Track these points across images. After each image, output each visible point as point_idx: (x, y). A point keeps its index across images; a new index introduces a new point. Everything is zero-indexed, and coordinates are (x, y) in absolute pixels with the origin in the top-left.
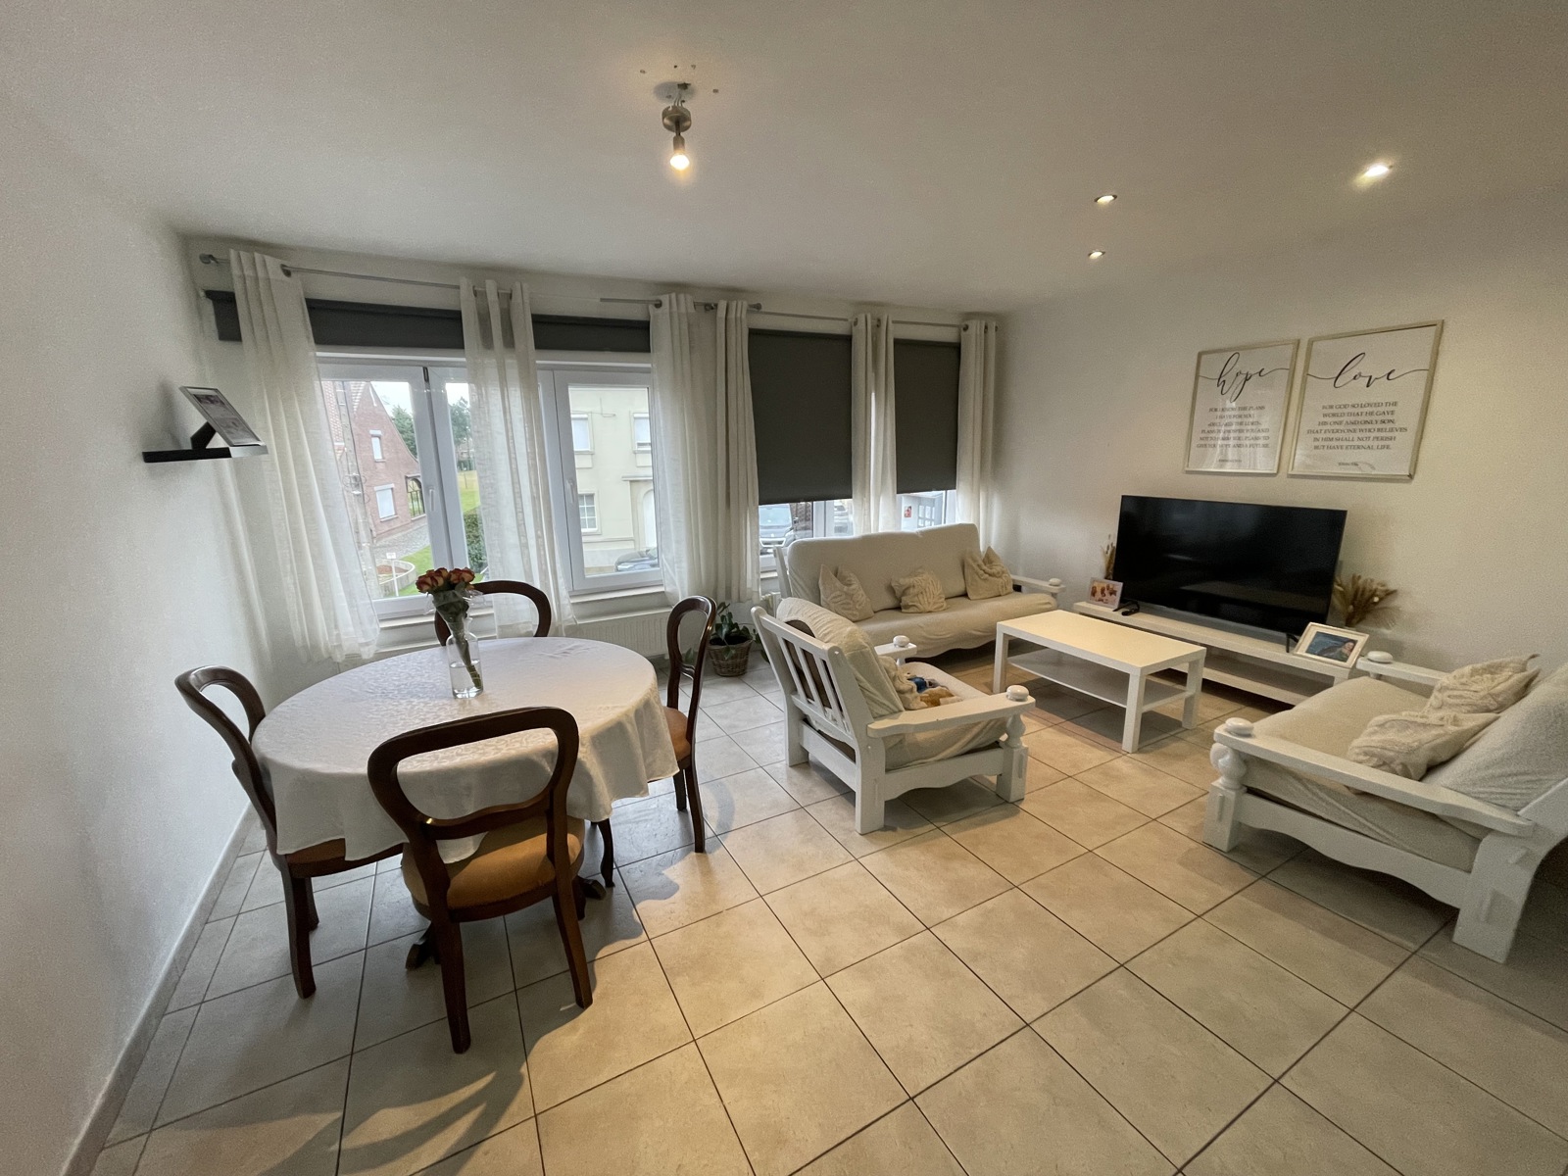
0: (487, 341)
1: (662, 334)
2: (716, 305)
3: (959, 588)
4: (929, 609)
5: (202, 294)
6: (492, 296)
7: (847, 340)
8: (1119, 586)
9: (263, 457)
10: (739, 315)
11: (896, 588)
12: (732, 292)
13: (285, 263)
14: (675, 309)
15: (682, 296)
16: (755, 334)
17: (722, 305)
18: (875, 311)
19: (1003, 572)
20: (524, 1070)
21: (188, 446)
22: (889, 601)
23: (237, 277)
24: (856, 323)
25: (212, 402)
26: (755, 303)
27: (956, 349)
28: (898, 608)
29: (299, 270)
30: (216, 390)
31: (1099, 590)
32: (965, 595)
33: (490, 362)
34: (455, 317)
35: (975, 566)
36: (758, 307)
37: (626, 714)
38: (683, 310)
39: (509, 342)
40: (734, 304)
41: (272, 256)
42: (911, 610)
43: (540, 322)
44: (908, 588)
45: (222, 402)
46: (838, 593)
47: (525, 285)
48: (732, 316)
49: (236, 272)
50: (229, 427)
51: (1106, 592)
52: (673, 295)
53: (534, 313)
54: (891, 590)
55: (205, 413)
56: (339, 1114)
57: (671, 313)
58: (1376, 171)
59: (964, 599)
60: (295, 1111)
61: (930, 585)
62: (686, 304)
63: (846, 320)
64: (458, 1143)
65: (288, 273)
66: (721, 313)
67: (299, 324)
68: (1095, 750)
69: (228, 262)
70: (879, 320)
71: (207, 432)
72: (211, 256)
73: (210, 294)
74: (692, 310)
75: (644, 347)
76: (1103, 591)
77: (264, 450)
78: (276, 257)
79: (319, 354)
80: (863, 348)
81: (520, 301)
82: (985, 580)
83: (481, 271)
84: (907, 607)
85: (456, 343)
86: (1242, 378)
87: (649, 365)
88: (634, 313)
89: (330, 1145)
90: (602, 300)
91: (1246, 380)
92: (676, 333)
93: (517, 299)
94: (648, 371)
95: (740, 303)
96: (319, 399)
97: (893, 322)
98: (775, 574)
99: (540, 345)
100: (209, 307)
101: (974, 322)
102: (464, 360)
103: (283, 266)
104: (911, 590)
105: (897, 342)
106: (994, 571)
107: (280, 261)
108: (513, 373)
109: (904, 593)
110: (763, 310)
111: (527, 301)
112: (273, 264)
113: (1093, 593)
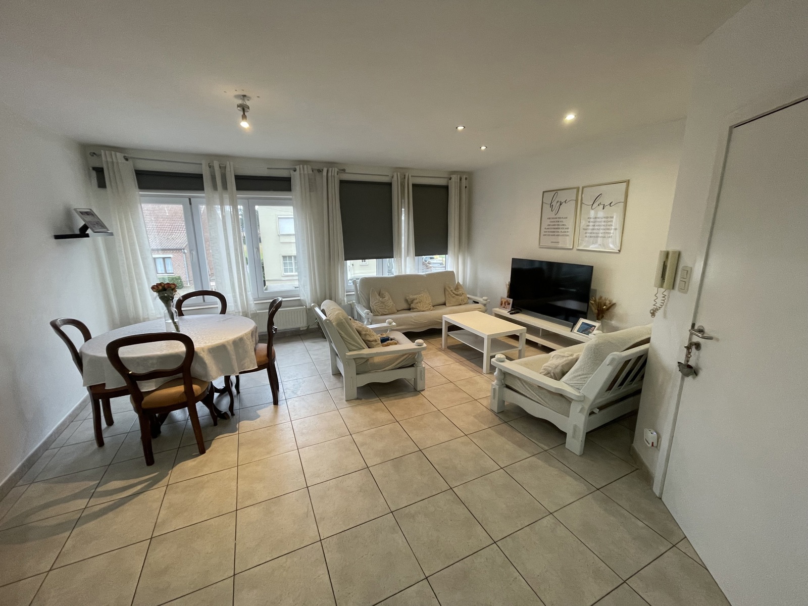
0: (215, 188)
1: (296, 183)
2: (322, 170)
3: (442, 300)
4: (423, 309)
5: (91, 169)
6: (217, 168)
7: (389, 185)
8: (511, 300)
9: (111, 237)
10: (333, 175)
11: (409, 300)
12: (331, 164)
13: (126, 155)
14: (302, 172)
15: (305, 166)
16: (342, 182)
17: (325, 170)
18: (402, 171)
19: (463, 294)
20: (170, 472)
21: (78, 232)
22: (405, 306)
23: (105, 160)
24: (393, 177)
25: (88, 214)
26: (342, 168)
27: (446, 188)
28: (409, 309)
29: (132, 158)
30: (90, 209)
31: (504, 303)
32: (445, 304)
33: (216, 196)
34: (200, 177)
35: (449, 290)
36: (344, 170)
37: (227, 342)
38: (306, 172)
39: (225, 187)
40: (331, 169)
41: (120, 152)
42: (414, 310)
43: (238, 178)
44: (414, 300)
45: (92, 214)
46: (377, 301)
47: (232, 163)
48: (330, 174)
49: (104, 159)
50: (95, 225)
51: (506, 304)
52: (301, 166)
53: (236, 174)
54: (406, 301)
55: (84, 220)
56: (98, 482)
57: (300, 174)
58: (570, 117)
59: (444, 306)
60: (83, 480)
61: (425, 298)
62: (308, 170)
63: (388, 176)
64: (137, 491)
65: (127, 160)
66: (325, 173)
67: (131, 181)
68: (471, 372)
69: (101, 155)
70: (405, 176)
71: (85, 228)
72: (94, 153)
73: (94, 169)
74: (311, 172)
75: (289, 189)
76: (505, 303)
77: (112, 234)
78: (122, 153)
79: (140, 193)
80: (396, 189)
81: (229, 170)
82: (453, 297)
83: (211, 157)
84: (413, 308)
85: (201, 188)
86: (559, 203)
87: (291, 197)
88: (284, 174)
89: (91, 490)
90: (268, 168)
91: (561, 205)
92: (303, 182)
93: (228, 169)
94: (290, 199)
95: (333, 169)
96: (141, 212)
97: (412, 176)
98: (354, 293)
99: (238, 188)
100: (94, 174)
101: (454, 176)
102: (204, 195)
103: (124, 157)
104: (415, 301)
105: (414, 186)
106: (458, 293)
107: (123, 155)
108: (227, 200)
109: (412, 302)
110: (347, 171)
111: (232, 169)
112: (120, 156)
113: (501, 305)
